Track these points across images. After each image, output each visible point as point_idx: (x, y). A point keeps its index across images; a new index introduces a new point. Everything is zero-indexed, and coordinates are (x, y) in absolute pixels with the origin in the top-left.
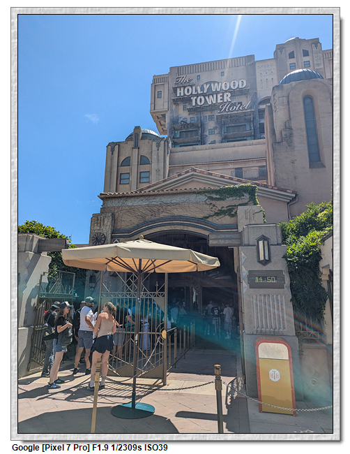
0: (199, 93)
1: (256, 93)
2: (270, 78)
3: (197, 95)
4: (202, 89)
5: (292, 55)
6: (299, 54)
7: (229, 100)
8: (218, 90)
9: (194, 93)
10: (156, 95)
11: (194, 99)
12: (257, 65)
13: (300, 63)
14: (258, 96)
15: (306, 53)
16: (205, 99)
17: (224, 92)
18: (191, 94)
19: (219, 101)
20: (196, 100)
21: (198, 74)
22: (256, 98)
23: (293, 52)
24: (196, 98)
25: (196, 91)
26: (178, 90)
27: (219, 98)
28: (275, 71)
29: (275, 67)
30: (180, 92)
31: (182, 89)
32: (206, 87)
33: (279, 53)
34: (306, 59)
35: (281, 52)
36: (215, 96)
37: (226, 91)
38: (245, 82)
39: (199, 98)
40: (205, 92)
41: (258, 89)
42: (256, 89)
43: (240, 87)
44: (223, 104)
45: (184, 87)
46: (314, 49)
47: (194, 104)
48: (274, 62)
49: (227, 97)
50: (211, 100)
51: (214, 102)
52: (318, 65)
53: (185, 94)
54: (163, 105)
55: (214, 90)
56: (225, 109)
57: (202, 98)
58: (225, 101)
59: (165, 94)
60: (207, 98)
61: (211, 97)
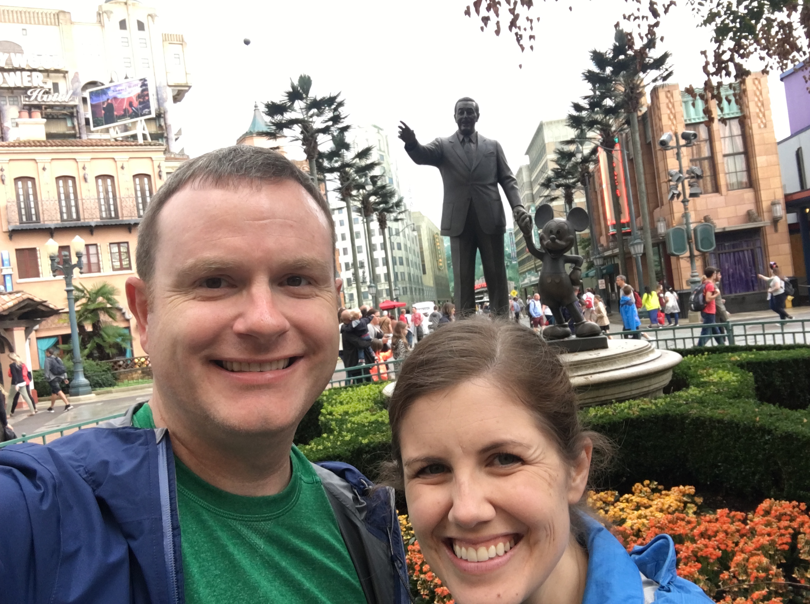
1: (77, 73)
5: (123, 25)
6: (132, 25)
7: (41, 84)
8: (23, 66)
13: (134, 40)
14: (80, 78)
15: (141, 26)
16: (4, 78)
17: (31, 70)
19: (26, 84)
22: (78, 81)
23: (124, 19)
27: (26, 79)
32: (3, 58)
33: (106, 20)
34: (142, 35)
35: (109, 18)
36: (18, 74)
37: (35, 70)
40: (2, 64)
44: (35, 88)
46: (151, 24)
49: (38, 79)
50: (13, 80)
51: (18, 84)
55: (16, 65)
56: (37, 96)
58: (35, 84)
60: (6, 76)
61: (12, 75)
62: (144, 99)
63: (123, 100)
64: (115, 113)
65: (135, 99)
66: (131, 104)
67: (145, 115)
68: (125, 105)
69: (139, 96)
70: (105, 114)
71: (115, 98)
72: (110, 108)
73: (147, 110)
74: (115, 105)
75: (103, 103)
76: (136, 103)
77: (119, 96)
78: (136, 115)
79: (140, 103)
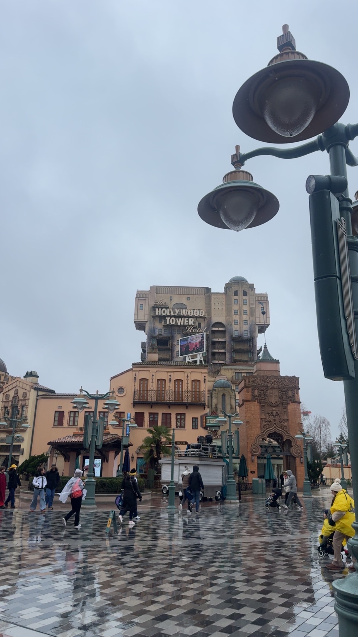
0: (172, 314)
1: (211, 318)
2: (220, 308)
3: (171, 317)
4: (174, 312)
5: (236, 294)
6: (240, 293)
7: (193, 324)
8: (186, 315)
9: (168, 314)
10: (139, 307)
11: (168, 319)
12: (213, 296)
13: (241, 301)
14: (212, 321)
15: (245, 294)
16: (176, 321)
17: (189, 317)
18: (167, 314)
19: (186, 324)
20: (170, 320)
21: (171, 295)
22: (211, 322)
23: (237, 291)
24: (169, 318)
25: (170, 312)
26: (157, 310)
27: (186, 321)
28: (224, 303)
29: (224, 300)
30: (158, 312)
31: (160, 310)
32: (177, 311)
33: (228, 291)
34: (245, 298)
35: (229, 290)
36: (183, 319)
37: (191, 317)
38: (203, 312)
39: (172, 319)
40: (176, 315)
41: (212, 315)
42: (211, 316)
43: (200, 315)
44: (189, 326)
45: (162, 308)
46: (250, 292)
47: (168, 323)
48: (224, 296)
49: (191, 321)
50: (180, 322)
51: (182, 324)
52: (252, 304)
53: (161, 314)
54: (144, 317)
55: (182, 315)
56: (190, 329)
57: (174, 319)
58: (190, 324)
59: (147, 308)
60: (177, 320)
61: (180, 319)
62: (202, 344)
63: (193, 343)
64: (190, 350)
65: (198, 343)
66: (196, 346)
67: (201, 351)
68: (194, 346)
69: (200, 342)
70: (185, 350)
71: (190, 343)
72: (188, 347)
73: (202, 349)
74: (190, 346)
75: (185, 345)
76: (198, 346)
77: (192, 342)
78: (198, 351)
79: (200, 345)
